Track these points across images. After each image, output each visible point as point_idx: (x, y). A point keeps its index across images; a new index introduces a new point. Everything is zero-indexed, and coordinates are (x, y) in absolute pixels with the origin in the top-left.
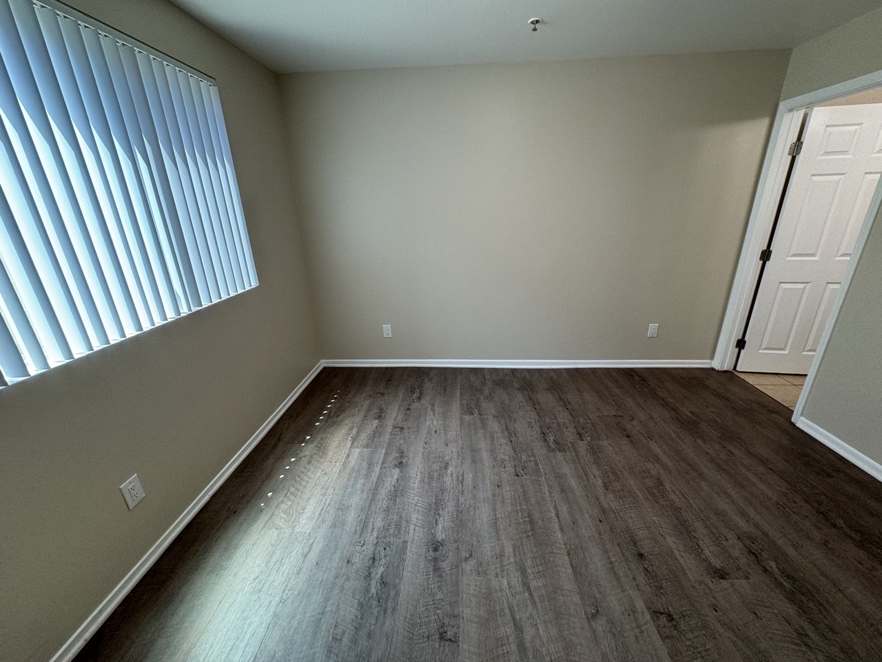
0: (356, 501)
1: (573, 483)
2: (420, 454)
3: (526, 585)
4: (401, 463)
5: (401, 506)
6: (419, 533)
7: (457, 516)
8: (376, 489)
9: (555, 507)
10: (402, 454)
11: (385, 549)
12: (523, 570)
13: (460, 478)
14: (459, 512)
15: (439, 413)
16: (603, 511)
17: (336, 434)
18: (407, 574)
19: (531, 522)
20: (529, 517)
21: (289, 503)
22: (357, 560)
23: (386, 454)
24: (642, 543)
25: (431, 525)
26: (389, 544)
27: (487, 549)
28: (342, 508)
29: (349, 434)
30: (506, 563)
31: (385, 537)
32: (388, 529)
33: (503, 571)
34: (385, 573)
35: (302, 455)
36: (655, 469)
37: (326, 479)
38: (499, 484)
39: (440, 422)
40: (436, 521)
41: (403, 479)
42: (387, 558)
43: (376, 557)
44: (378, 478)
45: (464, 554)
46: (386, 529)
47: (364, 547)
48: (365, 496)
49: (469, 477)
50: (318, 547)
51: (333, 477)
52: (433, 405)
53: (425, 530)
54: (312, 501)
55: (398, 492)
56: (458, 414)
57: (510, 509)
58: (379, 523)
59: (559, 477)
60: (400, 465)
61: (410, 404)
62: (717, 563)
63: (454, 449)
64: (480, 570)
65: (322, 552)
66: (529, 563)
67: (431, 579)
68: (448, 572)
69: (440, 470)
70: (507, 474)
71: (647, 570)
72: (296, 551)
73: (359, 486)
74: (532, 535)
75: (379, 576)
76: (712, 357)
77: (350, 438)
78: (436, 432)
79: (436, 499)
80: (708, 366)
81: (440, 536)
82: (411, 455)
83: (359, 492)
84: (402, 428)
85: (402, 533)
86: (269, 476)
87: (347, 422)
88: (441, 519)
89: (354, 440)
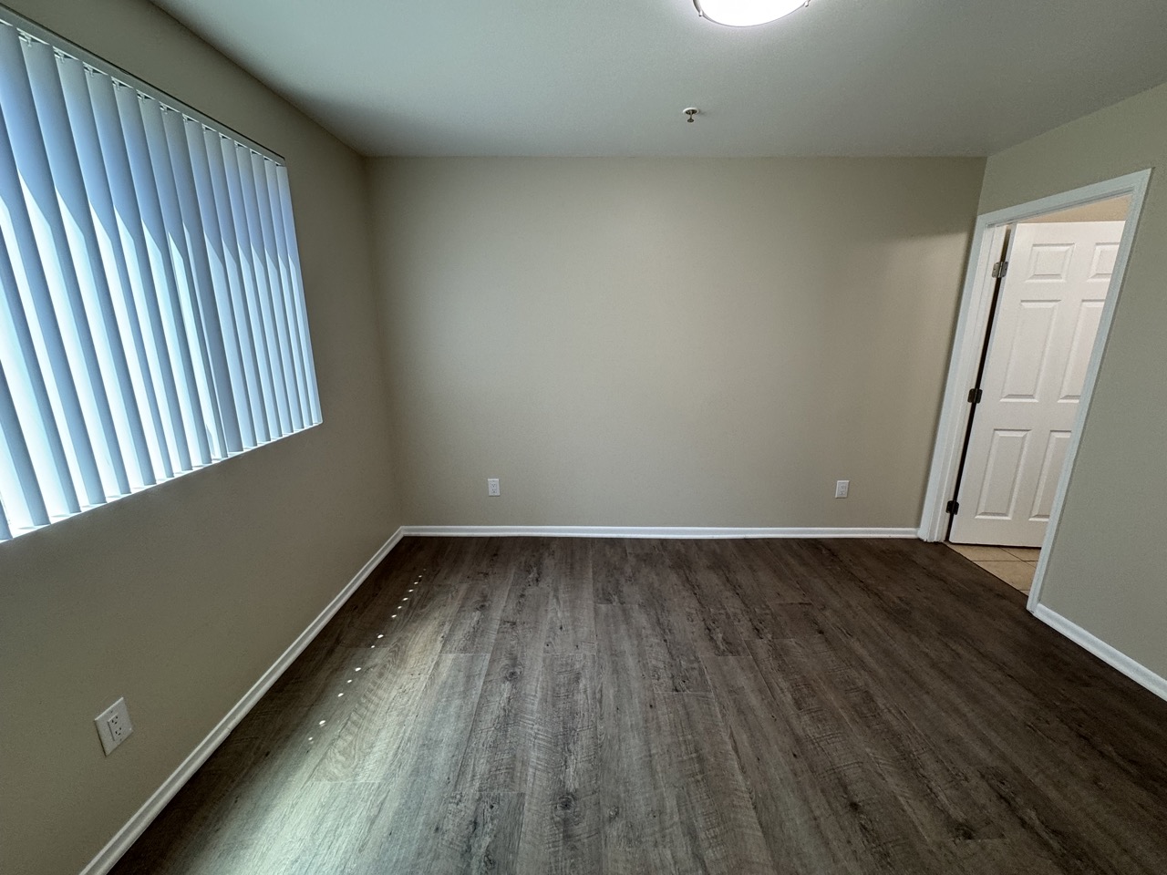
0: (449, 732)
1: (754, 700)
2: (540, 660)
3: (698, 857)
4: (513, 674)
5: (515, 739)
6: (540, 780)
7: (596, 753)
8: (478, 713)
9: (732, 736)
10: (514, 661)
11: (492, 807)
12: (692, 834)
13: (598, 696)
14: (598, 746)
15: (565, 602)
16: (798, 740)
17: (421, 632)
18: (524, 847)
19: (701, 759)
20: (696, 751)
21: (350, 738)
22: (449, 825)
23: (492, 661)
24: (855, 787)
25: (557, 767)
26: (497, 799)
27: (640, 804)
28: (429, 744)
29: (437, 633)
30: (668, 824)
31: (492, 788)
32: (496, 776)
33: (664, 837)
34: (492, 846)
35: (370, 664)
36: (861, 679)
37: (405, 699)
38: (653, 704)
39: (567, 614)
40: (566, 762)
41: (516, 697)
42: (495, 822)
43: (479, 820)
44: (481, 697)
45: (608, 812)
46: (492, 775)
47: (462, 805)
48: (461, 725)
49: (610, 693)
50: (392, 805)
51: (416, 696)
52: (556, 590)
53: (550, 775)
54: (383, 734)
55: (509, 718)
56: (591, 602)
57: (669, 740)
58: (482, 767)
59: (733, 691)
60: (512, 677)
61: (524, 589)
62: (958, 814)
63: (588, 653)
64: (631, 835)
65: (398, 813)
66: (700, 823)
67: (560, 853)
68: (586, 841)
69: (569, 684)
70: (662, 690)
71: (865, 829)
72: (358, 815)
73: (452, 710)
74: (702, 780)
75: (483, 850)
76: (918, 525)
77: (440, 638)
78: (561, 628)
79: (564, 728)
80: (913, 536)
81: (572, 785)
82: (527, 663)
83: (452, 720)
84: (514, 623)
85: (517, 780)
86: (321, 696)
87: (436, 615)
88: (573, 757)
89: (446, 640)
